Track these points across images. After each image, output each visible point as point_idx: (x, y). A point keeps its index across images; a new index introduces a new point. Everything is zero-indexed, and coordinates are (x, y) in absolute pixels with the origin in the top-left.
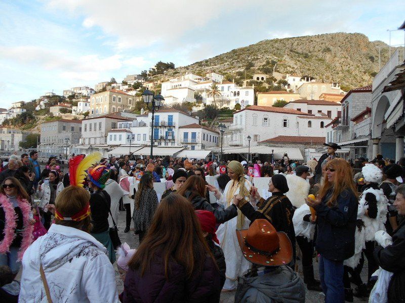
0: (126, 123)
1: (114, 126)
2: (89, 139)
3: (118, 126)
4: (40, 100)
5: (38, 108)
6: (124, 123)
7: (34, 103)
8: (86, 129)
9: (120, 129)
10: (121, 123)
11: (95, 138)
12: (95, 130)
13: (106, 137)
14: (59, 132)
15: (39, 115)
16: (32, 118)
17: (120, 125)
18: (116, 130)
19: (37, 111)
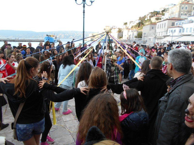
0: (180, 22)
1: (173, 24)
2: (159, 33)
3: (176, 24)
4: (148, 15)
5: (146, 19)
6: (179, 22)
7: (145, 17)
8: (158, 27)
9: (177, 26)
10: (177, 22)
11: (162, 32)
12: (162, 28)
13: (167, 31)
14: (150, 30)
15: (146, 22)
16: (143, 24)
17: (177, 23)
18: (173, 27)
19: (145, 21)
